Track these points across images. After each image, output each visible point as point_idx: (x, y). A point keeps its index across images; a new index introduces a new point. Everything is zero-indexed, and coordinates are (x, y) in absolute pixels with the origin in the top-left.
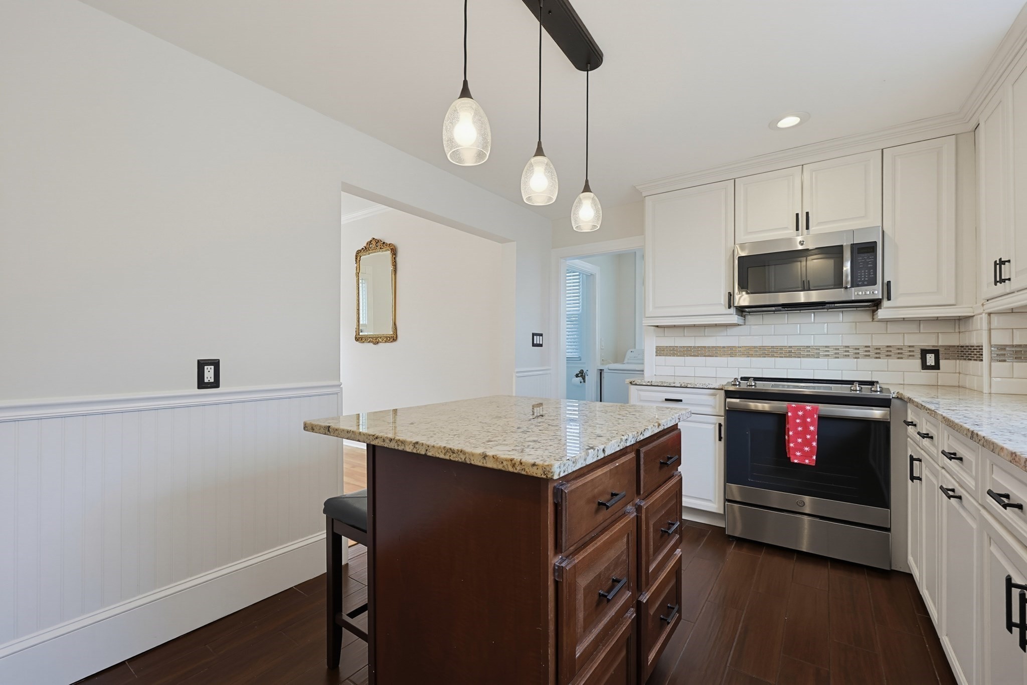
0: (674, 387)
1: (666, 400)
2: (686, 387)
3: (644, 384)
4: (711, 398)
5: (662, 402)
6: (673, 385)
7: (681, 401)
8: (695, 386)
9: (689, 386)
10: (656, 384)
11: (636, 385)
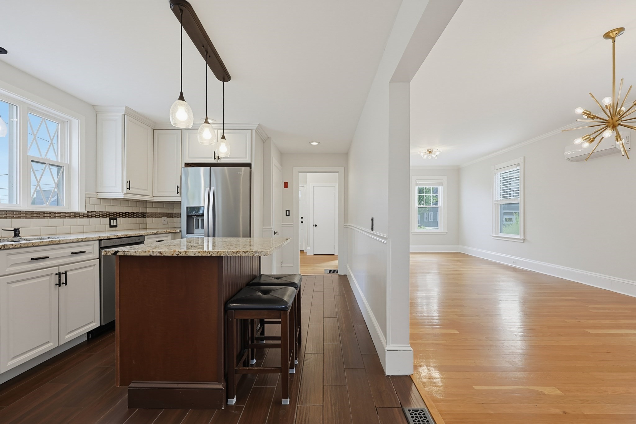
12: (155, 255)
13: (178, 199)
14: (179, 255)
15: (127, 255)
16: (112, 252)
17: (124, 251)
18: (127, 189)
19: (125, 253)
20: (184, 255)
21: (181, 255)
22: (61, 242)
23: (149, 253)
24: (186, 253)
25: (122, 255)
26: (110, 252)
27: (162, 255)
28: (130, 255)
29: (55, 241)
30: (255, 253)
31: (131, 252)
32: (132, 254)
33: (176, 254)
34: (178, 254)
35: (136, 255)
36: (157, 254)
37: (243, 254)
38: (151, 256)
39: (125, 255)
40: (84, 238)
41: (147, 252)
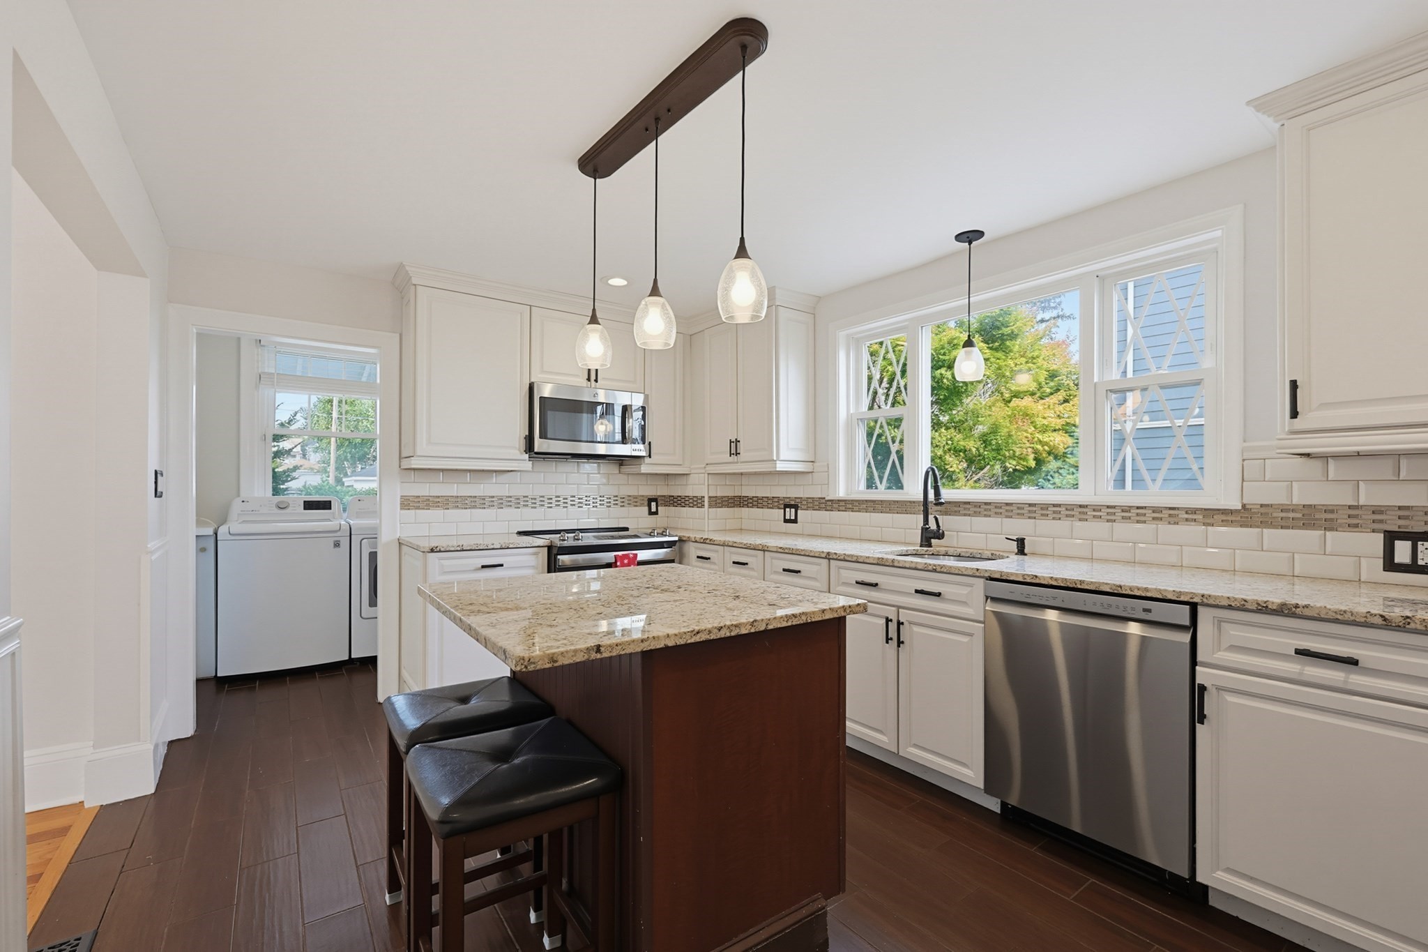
0: (493, 549)
1: (483, 567)
2: (508, 548)
3: (453, 549)
4: (533, 558)
5: (477, 569)
6: (492, 547)
7: (502, 565)
8: (519, 546)
9: (511, 546)
10: (468, 548)
11: (440, 551)
22: (896, 564)
29: (887, 560)
40: (939, 565)
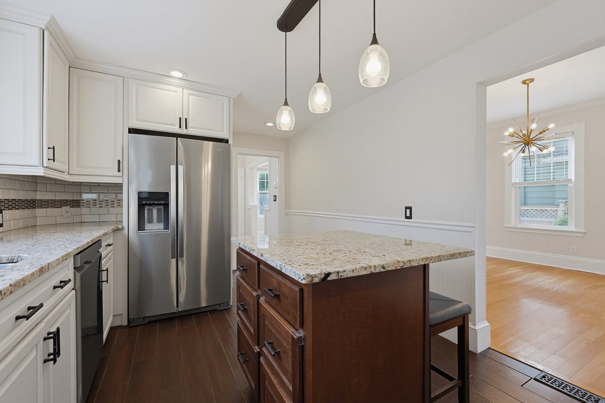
12: (377, 271)
13: (118, 181)
14: (403, 267)
15: (342, 277)
16: (320, 277)
17: (338, 273)
18: (49, 159)
19: (340, 274)
20: (408, 266)
21: (405, 266)
23: (371, 270)
24: (410, 263)
25: (336, 278)
26: (318, 277)
27: (386, 270)
28: (345, 277)
30: (467, 254)
31: (348, 272)
32: (349, 276)
33: (400, 266)
34: (401, 266)
35: (354, 275)
36: (380, 269)
37: (459, 256)
38: (372, 274)
39: (340, 278)
41: (368, 269)
